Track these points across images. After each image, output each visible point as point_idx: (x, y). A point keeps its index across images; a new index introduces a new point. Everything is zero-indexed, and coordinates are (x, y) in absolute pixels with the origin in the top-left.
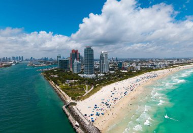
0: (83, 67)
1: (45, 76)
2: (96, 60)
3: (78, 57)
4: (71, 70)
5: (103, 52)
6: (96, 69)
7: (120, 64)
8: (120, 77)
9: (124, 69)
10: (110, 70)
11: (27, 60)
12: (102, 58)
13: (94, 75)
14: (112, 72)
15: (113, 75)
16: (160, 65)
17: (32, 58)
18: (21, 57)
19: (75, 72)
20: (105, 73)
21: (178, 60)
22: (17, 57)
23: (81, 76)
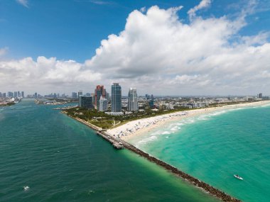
0: (109, 106)
1: (68, 114)
2: (125, 98)
3: (104, 94)
4: (96, 108)
5: (131, 89)
6: (123, 108)
7: (152, 102)
8: (148, 114)
9: (155, 107)
10: (140, 108)
11: (29, 97)
12: (130, 95)
13: (121, 113)
14: (141, 110)
15: (142, 113)
16: (198, 104)
17: (36, 94)
18: (20, 92)
19: (101, 110)
20: (133, 112)
21: (229, 98)
22: (16, 93)
23: (108, 113)
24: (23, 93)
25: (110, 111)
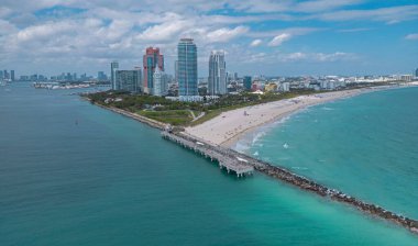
1: (93, 102)
3: (160, 64)
5: (215, 52)
7: (248, 79)
9: (255, 88)
10: (230, 90)
11: (22, 79)
12: (213, 64)
13: (199, 97)
14: (233, 93)
18: (9, 72)
19: (157, 92)
20: (220, 95)
23: (173, 98)
24: (13, 72)
25: (176, 95)
